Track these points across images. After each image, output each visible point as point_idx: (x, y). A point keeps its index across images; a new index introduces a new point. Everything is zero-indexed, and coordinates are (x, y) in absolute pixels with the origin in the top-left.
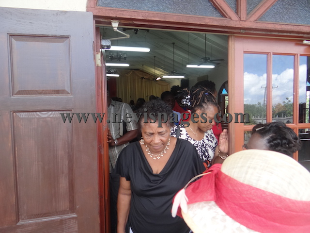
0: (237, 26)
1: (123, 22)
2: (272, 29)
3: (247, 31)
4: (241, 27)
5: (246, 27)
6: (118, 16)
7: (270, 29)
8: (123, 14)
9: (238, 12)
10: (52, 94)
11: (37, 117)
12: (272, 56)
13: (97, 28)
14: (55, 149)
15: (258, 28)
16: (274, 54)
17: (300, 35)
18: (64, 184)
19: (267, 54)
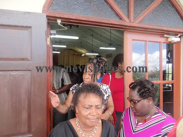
0: (128, 25)
1: (64, 20)
2: (148, 27)
3: (134, 28)
4: (131, 25)
5: (133, 26)
6: (61, 17)
7: (146, 27)
8: (64, 16)
9: (129, 17)
10: (19, 60)
11: (10, 74)
12: (148, 42)
13: (48, 23)
14: (20, 94)
15: (140, 27)
16: (149, 41)
17: (163, 32)
18: (24, 116)
19: (145, 41)
